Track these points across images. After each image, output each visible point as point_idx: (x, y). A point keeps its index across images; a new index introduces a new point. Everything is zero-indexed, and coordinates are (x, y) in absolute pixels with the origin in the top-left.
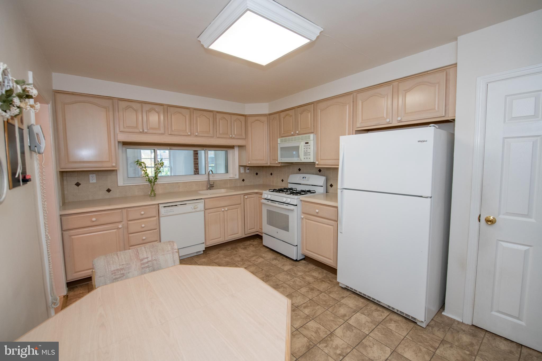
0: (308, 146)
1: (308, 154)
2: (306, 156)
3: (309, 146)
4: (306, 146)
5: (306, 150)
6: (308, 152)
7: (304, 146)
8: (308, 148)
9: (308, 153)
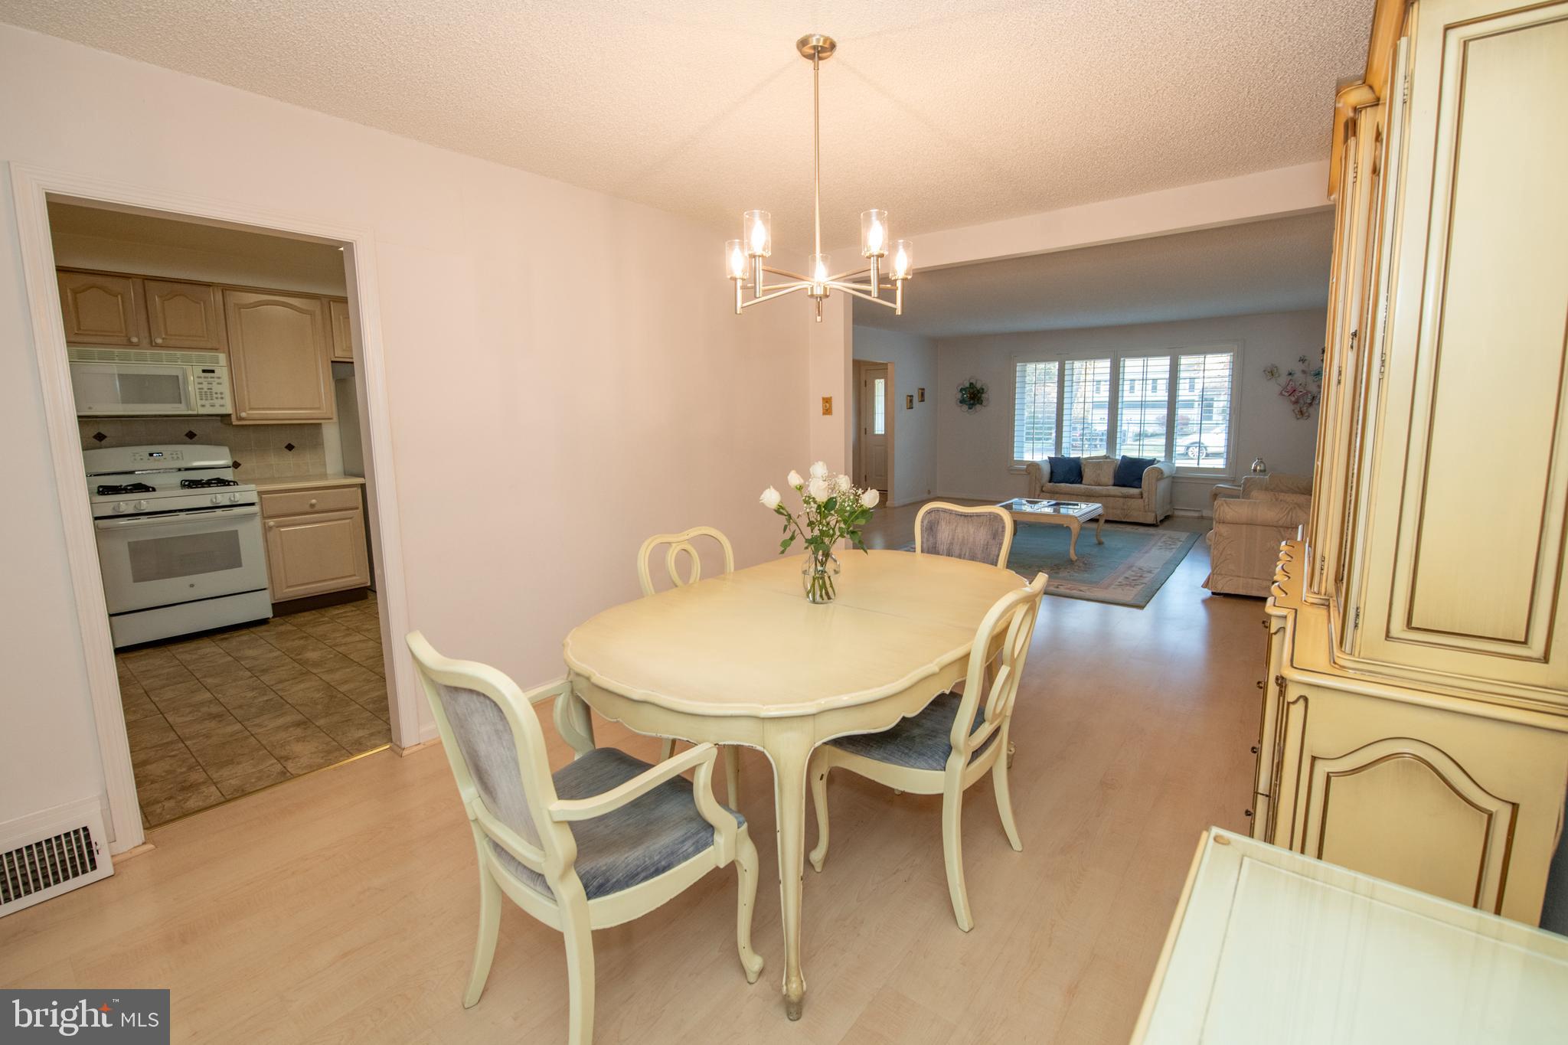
0: (212, 378)
1: (215, 396)
2: (206, 400)
3: (219, 378)
4: (205, 377)
5: (205, 386)
6: (214, 391)
7: (200, 377)
8: (214, 384)
9: (216, 393)
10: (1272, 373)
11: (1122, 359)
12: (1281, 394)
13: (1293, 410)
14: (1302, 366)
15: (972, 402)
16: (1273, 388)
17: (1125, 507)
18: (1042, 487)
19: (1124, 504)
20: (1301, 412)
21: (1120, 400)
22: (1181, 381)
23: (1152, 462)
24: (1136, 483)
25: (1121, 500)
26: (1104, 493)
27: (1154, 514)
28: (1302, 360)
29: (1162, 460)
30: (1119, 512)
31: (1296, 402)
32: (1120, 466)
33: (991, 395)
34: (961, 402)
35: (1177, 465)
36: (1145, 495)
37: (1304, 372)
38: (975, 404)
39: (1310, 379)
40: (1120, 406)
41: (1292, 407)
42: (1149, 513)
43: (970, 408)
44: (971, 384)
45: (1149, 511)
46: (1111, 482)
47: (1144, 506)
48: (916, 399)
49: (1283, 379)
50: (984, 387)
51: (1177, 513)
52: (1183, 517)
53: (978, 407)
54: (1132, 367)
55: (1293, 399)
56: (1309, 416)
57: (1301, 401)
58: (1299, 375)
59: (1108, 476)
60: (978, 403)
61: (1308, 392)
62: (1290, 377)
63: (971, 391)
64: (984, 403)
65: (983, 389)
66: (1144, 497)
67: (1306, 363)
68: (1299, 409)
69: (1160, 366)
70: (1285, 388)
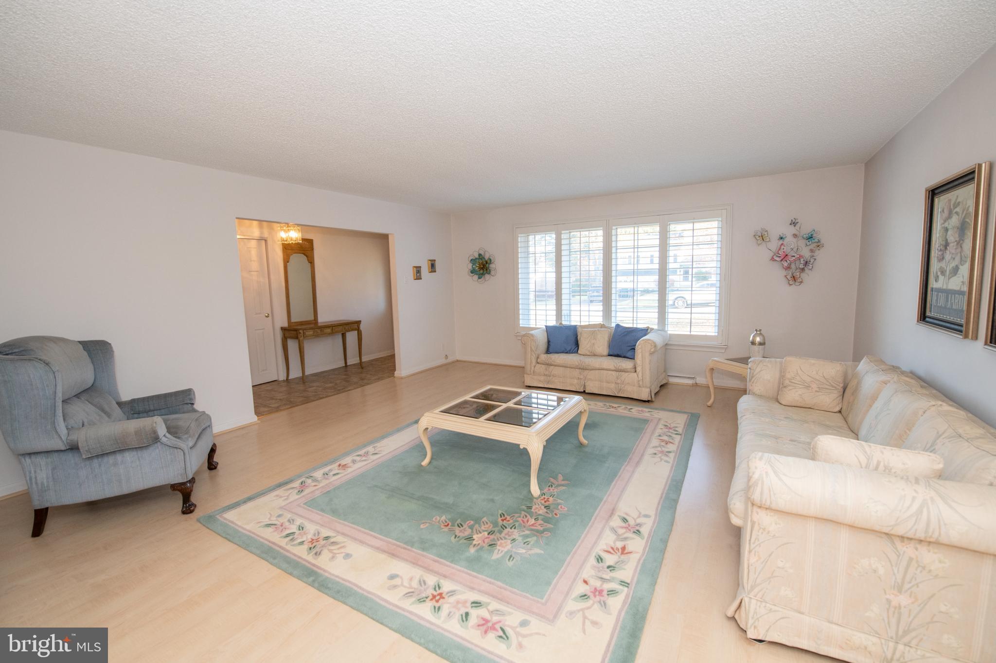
10: (762, 237)
11: (614, 228)
12: (772, 259)
13: (786, 276)
14: (792, 230)
15: (481, 272)
16: (764, 253)
17: (619, 381)
18: (538, 358)
19: (617, 378)
20: (794, 278)
21: (614, 268)
22: (671, 248)
23: (645, 331)
24: (629, 354)
25: (614, 373)
26: (597, 366)
27: (648, 390)
28: (794, 223)
29: (656, 327)
30: (613, 386)
31: (788, 268)
32: (614, 334)
33: (498, 265)
34: (472, 272)
35: (669, 332)
36: (639, 369)
37: (795, 236)
38: (484, 274)
39: (802, 243)
40: (614, 273)
41: (784, 273)
42: (643, 389)
43: (479, 278)
44: (480, 255)
45: (643, 387)
46: (605, 352)
47: (639, 381)
48: (425, 271)
49: (774, 245)
50: (491, 258)
51: (672, 380)
52: (677, 384)
53: (487, 276)
54: (624, 236)
55: (786, 264)
56: (801, 282)
57: (793, 266)
58: (789, 239)
59: (602, 347)
60: (487, 273)
61: (801, 257)
62: (781, 242)
63: (481, 261)
64: (493, 273)
65: (490, 260)
66: (638, 371)
67: (798, 226)
68: (791, 274)
69: (649, 234)
70: (777, 254)
